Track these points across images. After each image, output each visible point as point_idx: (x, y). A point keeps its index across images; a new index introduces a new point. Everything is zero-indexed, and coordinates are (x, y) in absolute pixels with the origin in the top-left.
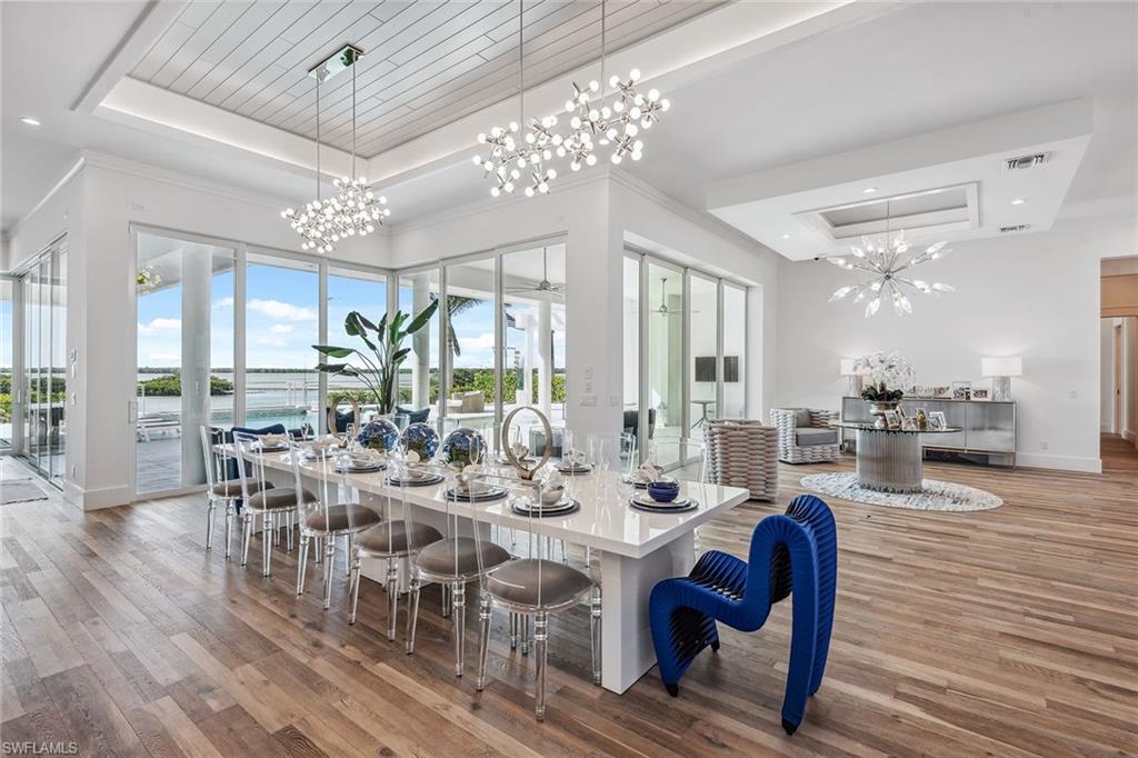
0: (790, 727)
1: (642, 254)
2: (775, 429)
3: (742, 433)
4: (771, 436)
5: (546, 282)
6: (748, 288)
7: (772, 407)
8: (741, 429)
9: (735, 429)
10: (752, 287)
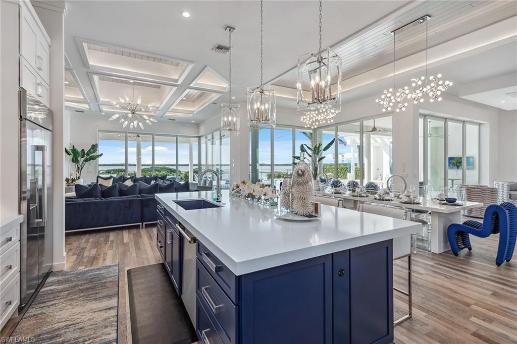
0: (499, 263)
1: (425, 116)
2: (495, 189)
3: (478, 190)
4: (494, 191)
5: (374, 128)
6: (480, 124)
7: (495, 181)
8: (477, 188)
9: (475, 188)
10: (482, 124)
